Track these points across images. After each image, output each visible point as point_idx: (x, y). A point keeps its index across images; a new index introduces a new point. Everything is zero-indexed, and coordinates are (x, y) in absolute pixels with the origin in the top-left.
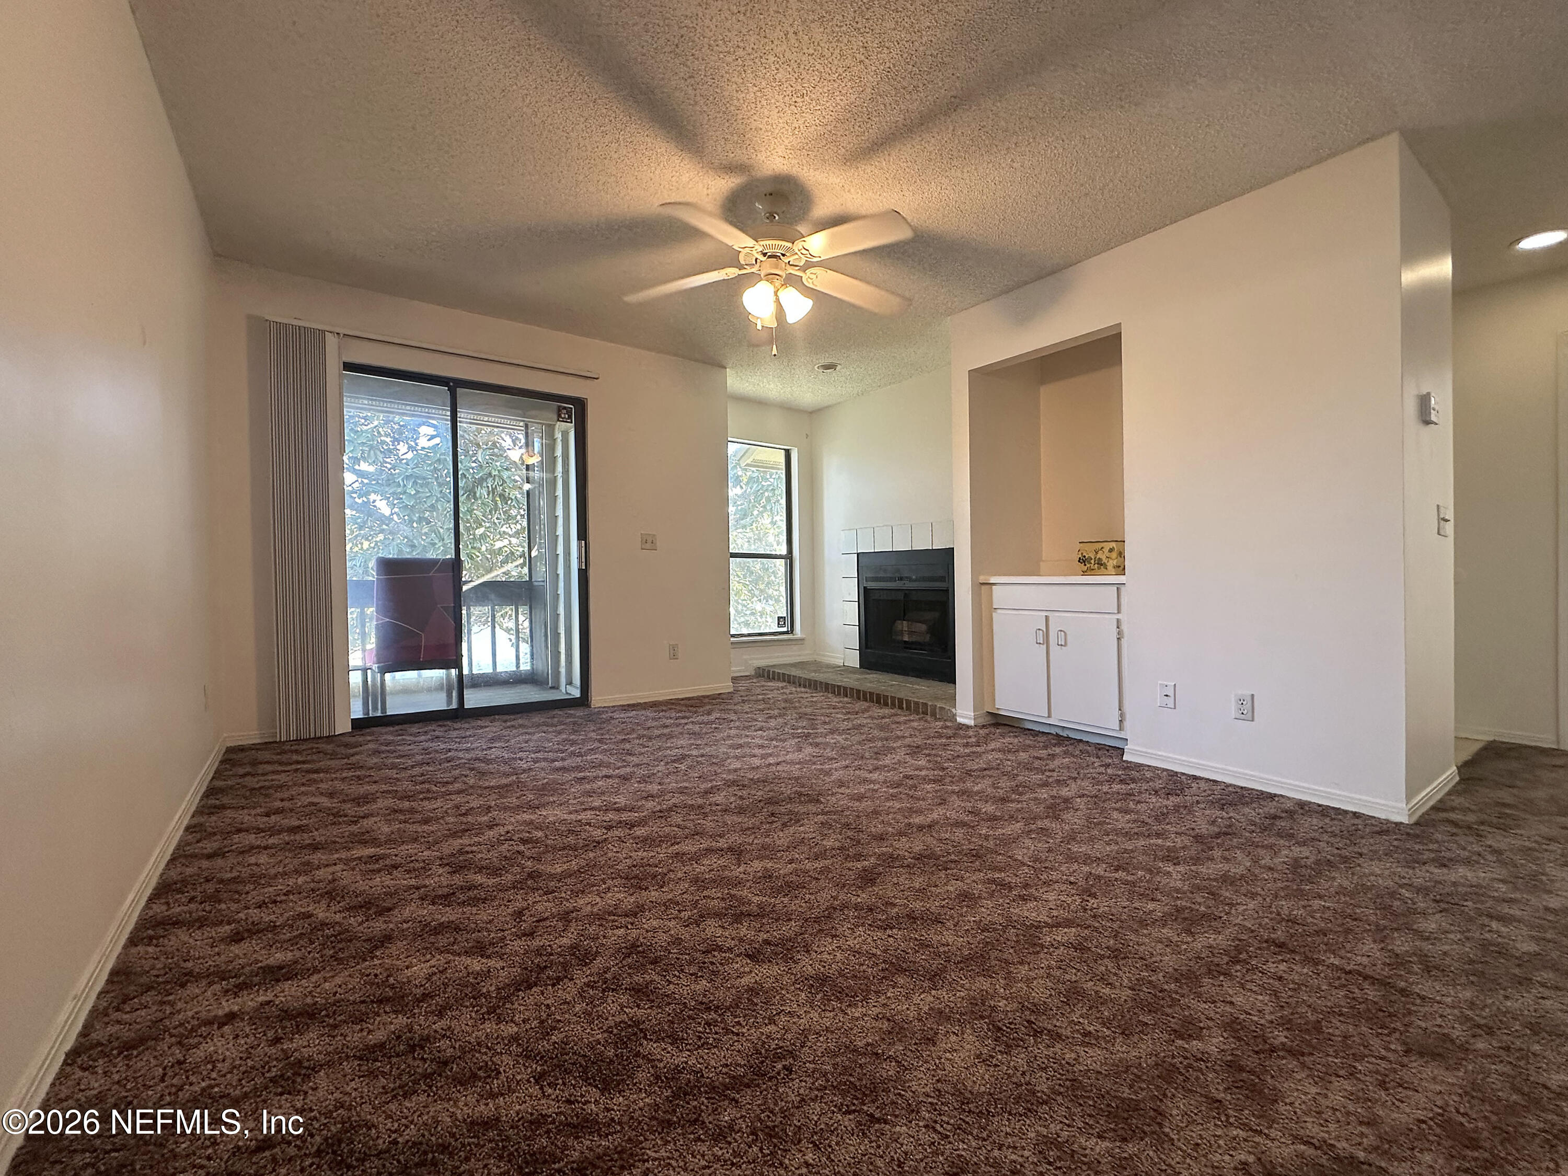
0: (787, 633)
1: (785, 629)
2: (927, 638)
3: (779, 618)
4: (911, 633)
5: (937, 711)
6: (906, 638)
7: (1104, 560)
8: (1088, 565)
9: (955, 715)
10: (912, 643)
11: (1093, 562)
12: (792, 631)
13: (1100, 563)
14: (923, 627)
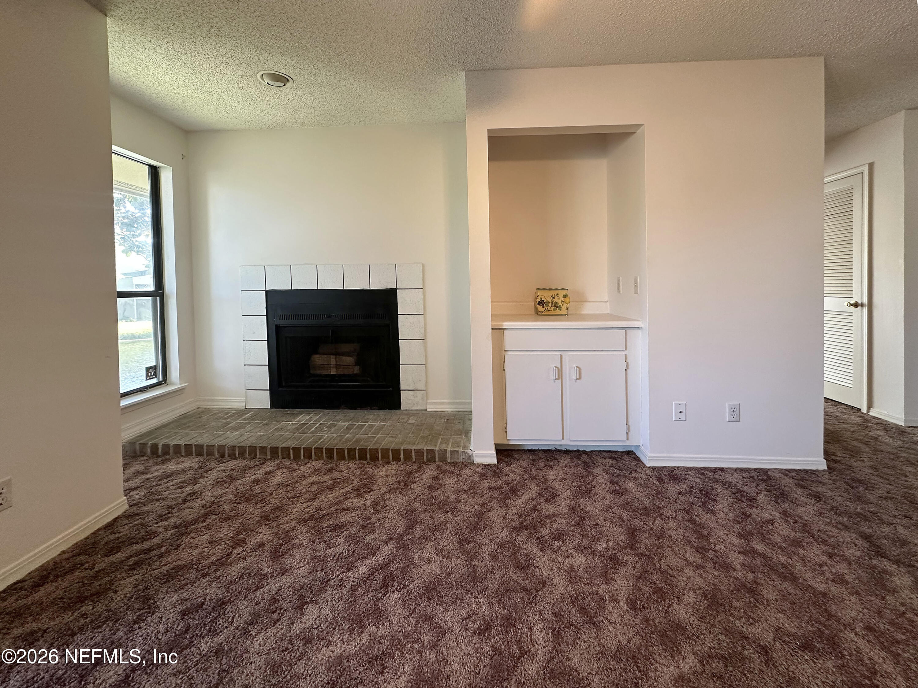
0: (158, 384)
1: (154, 381)
2: (356, 370)
3: (148, 369)
4: (337, 366)
5: (449, 455)
6: (333, 372)
7: (560, 304)
8: (546, 307)
9: (470, 457)
10: (340, 376)
11: (550, 305)
12: (164, 381)
13: (556, 306)
14: (349, 360)
